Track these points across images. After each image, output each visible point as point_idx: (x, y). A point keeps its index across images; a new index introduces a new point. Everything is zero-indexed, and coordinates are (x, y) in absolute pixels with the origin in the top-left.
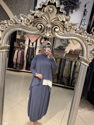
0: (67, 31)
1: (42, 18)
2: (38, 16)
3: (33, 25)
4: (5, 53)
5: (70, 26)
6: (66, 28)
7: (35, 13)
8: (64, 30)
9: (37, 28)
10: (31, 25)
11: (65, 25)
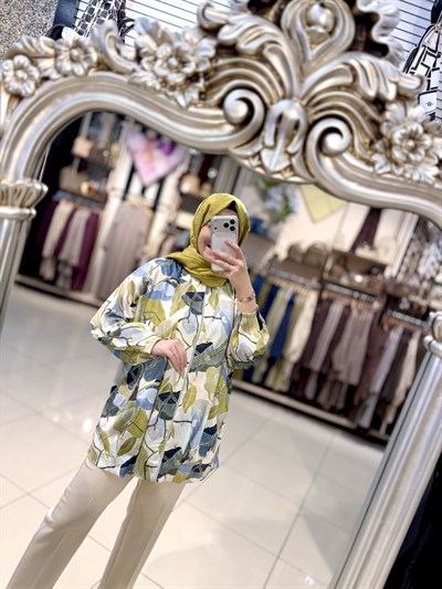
0: (391, 160)
1: (264, 60)
2: (242, 46)
3: (201, 93)
4: (10, 226)
5: (416, 132)
6: (390, 140)
7: (228, 23)
8: (376, 151)
9: (220, 112)
10: (190, 89)
11: (385, 124)
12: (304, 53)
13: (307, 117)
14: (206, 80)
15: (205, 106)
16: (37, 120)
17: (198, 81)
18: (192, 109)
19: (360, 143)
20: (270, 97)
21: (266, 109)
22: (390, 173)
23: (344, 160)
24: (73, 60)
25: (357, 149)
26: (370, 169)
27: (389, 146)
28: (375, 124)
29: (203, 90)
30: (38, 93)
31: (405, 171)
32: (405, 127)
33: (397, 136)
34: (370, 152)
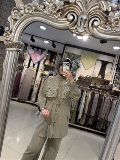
5: (118, 19)
6: (111, 22)
9: (66, 19)
10: (58, 14)
11: (109, 18)
12: (86, 1)
13: (88, 18)
14: (62, 11)
15: (62, 18)
16: (20, 26)
17: (60, 12)
18: (59, 19)
19: (103, 23)
20: (79, 14)
21: (78, 17)
22: (111, 30)
23: (99, 28)
24: (28, 9)
25: (102, 25)
26: (106, 30)
27: (111, 24)
29: (61, 14)
30: (20, 19)
31: (115, 29)
32: (114, 18)
33: (113, 20)
34: (105, 26)
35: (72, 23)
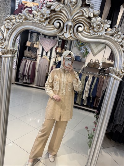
0: (94, 31)
2: (56, 10)
7: (52, 5)
10: (46, 22)
11: (92, 23)
12: (70, 9)
13: (73, 24)
14: (49, 19)
15: (50, 25)
16: (13, 34)
17: (47, 19)
18: (47, 26)
19: (87, 28)
20: (64, 21)
21: (64, 24)
22: (94, 34)
23: (83, 33)
24: (19, 19)
25: (86, 30)
26: (89, 34)
27: (93, 28)
28: (89, 23)
29: (49, 21)
30: (13, 28)
31: (98, 34)
32: (96, 23)
33: (95, 25)
34: (89, 30)
35: (59, 30)
